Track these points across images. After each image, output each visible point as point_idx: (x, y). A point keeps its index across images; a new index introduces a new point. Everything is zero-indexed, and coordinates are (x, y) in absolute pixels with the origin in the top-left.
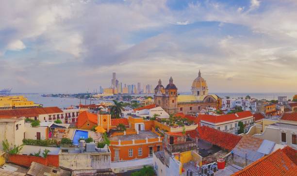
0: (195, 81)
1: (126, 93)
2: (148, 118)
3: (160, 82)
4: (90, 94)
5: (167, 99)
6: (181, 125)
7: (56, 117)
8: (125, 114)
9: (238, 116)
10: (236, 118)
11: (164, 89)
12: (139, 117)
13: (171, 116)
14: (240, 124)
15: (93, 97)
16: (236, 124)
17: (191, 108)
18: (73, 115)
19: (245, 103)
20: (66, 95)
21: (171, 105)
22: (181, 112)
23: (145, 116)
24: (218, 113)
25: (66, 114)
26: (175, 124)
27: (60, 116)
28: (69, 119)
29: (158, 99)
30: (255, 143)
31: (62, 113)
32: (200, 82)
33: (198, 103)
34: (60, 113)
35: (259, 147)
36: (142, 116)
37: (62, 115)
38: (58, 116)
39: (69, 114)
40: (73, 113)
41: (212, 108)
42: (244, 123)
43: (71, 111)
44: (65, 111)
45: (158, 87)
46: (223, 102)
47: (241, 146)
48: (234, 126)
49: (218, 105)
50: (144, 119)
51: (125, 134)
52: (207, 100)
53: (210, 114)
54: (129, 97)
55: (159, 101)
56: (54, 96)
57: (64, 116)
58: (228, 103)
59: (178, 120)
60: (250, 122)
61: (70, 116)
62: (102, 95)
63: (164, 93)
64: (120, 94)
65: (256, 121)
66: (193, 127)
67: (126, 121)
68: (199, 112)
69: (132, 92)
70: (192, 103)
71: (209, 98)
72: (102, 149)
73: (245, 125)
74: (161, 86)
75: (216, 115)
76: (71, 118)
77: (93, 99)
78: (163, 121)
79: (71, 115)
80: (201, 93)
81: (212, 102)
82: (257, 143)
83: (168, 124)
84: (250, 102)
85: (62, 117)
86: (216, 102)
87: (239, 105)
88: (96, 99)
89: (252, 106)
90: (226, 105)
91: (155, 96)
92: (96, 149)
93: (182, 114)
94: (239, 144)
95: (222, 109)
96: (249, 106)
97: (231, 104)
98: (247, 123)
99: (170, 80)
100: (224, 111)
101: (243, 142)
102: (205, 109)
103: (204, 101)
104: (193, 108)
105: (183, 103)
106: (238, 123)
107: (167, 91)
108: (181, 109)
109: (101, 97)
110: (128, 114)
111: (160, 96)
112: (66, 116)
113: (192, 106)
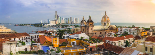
0: (103, 18)
1: (63, 23)
2: (78, 39)
3: (83, 18)
4: (42, 24)
5: (88, 28)
6: (95, 42)
7: (26, 38)
8: (65, 37)
9: (125, 38)
10: (125, 39)
11: (86, 22)
12: (73, 38)
13: (90, 38)
14: (127, 42)
15: (45, 26)
16: (124, 42)
17: (101, 33)
18: (35, 37)
19: (130, 31)
20: (28, 25)
21: (90, 31)
22: (96, 35)
23: (76, 38)
24: (115, 36)
25: (31, 37)
26: (92, 42)
27: (28, 38)
28: (33, 39)
29: (82, 28)
30: (130, 51)
31: (29, 36)
32: (106, 18)
33: (104, 30)
34: (28, 36)
35: (132, 53)
36: (75, 38)
37: (29, 37)
38: (27, 37)
39: (33, 36)
40: (35, 36)
41: (112, 33)
42: (129, 41)
43: (34, 35)
44: (31, 35)
45: (82, 21)
46: (119, 30)
47: (124, 52)
48: (123, 43)
49: (116, 31)
50: (76, 39)
51: (66, 47)
52: (110, 28)
53: (111, 36)
54: (66, 26)
56: (21, 25)
57: (30, 37)
58: (121, 30)
59: (94, 40)
60: (132, 41)
61: (33, 38)
62: (49, 24)
63: (86, 24)
64: (59, 24)
65: (136, 41)
66: (101, 43)
67: (67, 40)
68: (105, 35)
69: (67, 22)
70: (102, 30)
71: (111, 27)
72: (58, 54)
73: (129, 42)
74: (84, 21)
75: (114, 37)
76: (34, 39)
77: (44, 27)
78: (86, 40)
79: (34, 37)
80: (107, 24)
81: (113, 29)
82: (131, 52)
83: (88, 41)
84: (133, 30)
85: (29, 38)
86: (115, 29)
87: (127, 31)
88: (46, 27)
89: (135, 32)
90: (120, 31)
91: (81, 26)
92: (56, 54)
93: (96, 36)
94: (123, 52)
95: (118, 34)
96: (132, 32)
97: (123, 31)
98: (131, 41)
99: (89, 17)
100: (118, 35)
101: (125, 51)
102: (109, 33)
103: (108, 29)
104: (102, 33)
105: (97, 30)
106: (125, 41)
107: (88, 23)
108: (96, 33)
109: (49, 26)
110: (67, 37)
111: (84, 26)
112: (31, 38)
113: (102, 32)
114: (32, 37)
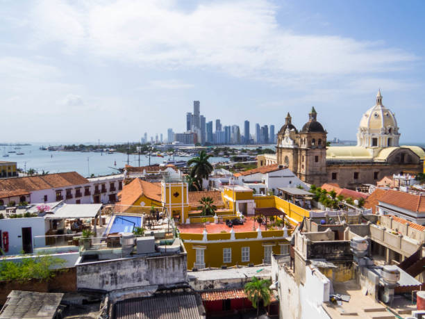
2: (262, 190)
3: (289, 119)
5: (303, 153)
7: (73, 192)
8: (217, 183)
11: (296, 132)
17: (356, 175)
18: (112, 188)
21: (313, 167)
22: (334, 181)
25: (97, 187)
27: (83, 191)
28: (102, 195)
29: (285, 154)
31: (87, 185)
33: (373, 164)
34: (83, 185)
37: (87, 188)
38: (78, 189)
39: (103, 186)
40: (112, 185)
43: (107, 180)
44: (94, 181)
45: (283, 128)
52: (397, 159)
55: (286, 158)
57: (92, 189)
61: (104, 190)
68: (375, 184)
70: (360, 164)
71: (403, 154)
74: (291, 127)
76: (108, 193)
79: (108, 187)
80: (382, 143)
81: (411, 162)
85: (87, 193)
86: (420, 164)
91: (278, 147)
99: (310, 115)
103: (390, 161)
104: (360, 176)
105: (338, 164)
107: (304, 136)
108: (334, 176)
111: (288, 149)
112: (97, 191)
113: (361, 171)
114: (100, 188)
